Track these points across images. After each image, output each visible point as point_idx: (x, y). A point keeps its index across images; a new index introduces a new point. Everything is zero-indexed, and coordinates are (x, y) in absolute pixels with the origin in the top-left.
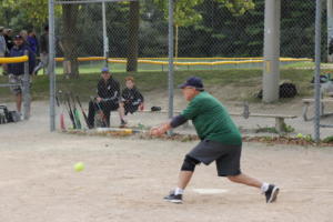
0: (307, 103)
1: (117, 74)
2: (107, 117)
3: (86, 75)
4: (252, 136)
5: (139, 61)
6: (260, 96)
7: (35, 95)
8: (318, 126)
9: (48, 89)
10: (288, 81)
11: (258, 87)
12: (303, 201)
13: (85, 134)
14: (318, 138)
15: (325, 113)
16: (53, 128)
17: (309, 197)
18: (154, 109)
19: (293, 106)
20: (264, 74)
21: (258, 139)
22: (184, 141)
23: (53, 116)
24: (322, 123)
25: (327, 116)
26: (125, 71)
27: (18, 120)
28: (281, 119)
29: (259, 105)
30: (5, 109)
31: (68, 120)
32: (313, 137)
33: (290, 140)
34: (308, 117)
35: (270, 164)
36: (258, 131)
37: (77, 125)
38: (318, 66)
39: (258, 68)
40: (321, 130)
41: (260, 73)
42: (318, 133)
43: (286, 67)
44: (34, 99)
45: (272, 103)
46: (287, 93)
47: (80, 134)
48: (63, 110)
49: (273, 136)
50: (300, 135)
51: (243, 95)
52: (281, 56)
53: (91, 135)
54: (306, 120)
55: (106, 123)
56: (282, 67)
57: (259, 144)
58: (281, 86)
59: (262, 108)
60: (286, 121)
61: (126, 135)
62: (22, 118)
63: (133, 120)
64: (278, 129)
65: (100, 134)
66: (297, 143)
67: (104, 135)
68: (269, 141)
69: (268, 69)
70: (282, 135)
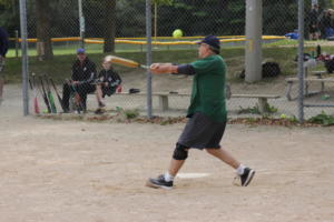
0: (291, 82)
1: (92, 55)
2: (84, 100)
3: (60, 57)
4: (235, 117)
5: (117, 41)
6: (243, 76)
7: (7, 78)
8: (302, 106)
9: (21, 72)
10: (271, 60)
11: (240, 66)
12: (287, 184)
13: (60, 119)
14: (302, 119)
15: (309, 92)
16: (27, 112)
17: (293, 179)
18: (133, 91)
19: (276, 86)
20: (247, 52)
21: (240, 120)
22: (164, 124)
23: (26, 100)
24: (306, 103)
25: (311, 95)
26: (102, 51)
28: (264, 99)
29: (241, 85)
31: (42, 104)
32: (298, 118)
33: (274, 121)
34: (292, 97)
35: (253, 146)
36: (240, 112)
37: (52, 109)
38: (302, 44)
39: (240, 47)
40: (306, 110)
41: (242, 52)
42: (302, 114)
43: (269, 46)
44: (6, 83)
45: (254, 83)
46: (270, 72)
47: (55, 119)
48: (36, 94)
49: (255, 117)
50: (283, 115)
52: (263, 34)
53: (67, 119)
54: (290, 99)
55: (82, 107)
56: (265, 45)
57: (241, 126)
58: (264, 66)
59: (245, 88)
60: (269, 101)
61: (104, 119)
63: (111, 103)
64: (261, 109)
65: (76, 118)
66: (281, 124)
67: (81, 119)
68: (252, 123)
69: (251, 48)
70: (265, 116)
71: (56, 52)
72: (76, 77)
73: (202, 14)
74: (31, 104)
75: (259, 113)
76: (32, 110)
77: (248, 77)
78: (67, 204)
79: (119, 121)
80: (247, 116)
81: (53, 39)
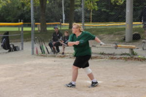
0: (144, 42)
3: (49, 30)
4: (119, 57)
6: (124, 39)
7: (28, 39)
10: (137, 32)
16: (33, 53)
19: (139, 43)
21: (121, 58)
23: (33, 49)
26: (68, 28)
28: (132, 49)
30: (13, 45)
31: (39, 50)
33: (135, 58)
36: (122, 55)
37: (43, 52)
41: (125, 29)
44: (27, 41)
45: (129, 42)
46: (136, 38)
49: (128, 56)
51: (117, 39)
52: (134, 21)
53: (49, 57)
54: (143, 49)
58: (134, 35)
60: (134, 50)
61: (64, 57)
64: (130, 54)
66: (138, 60)
68: (126, 59)
70: (132, 56)
71: (48, 29)
75: (130, 55)
77: (127, 40)
79: (70, 58)
80: (125, 56)
81: (47, 23)
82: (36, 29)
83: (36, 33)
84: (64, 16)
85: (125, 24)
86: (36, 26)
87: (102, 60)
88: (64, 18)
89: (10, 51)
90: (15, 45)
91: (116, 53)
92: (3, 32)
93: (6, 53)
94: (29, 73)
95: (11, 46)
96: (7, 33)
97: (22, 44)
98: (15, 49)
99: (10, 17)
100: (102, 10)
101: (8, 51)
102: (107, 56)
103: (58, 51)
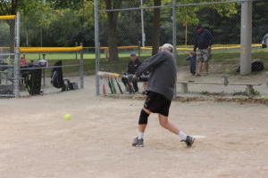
3: (122, 58)
4: (231, 98)
6: (238, 71)
7: (90, 72)
10: (255, 60)
11: (237, 64)
13: (118, 97)
16: (98, 93)
17: (262, 141)
20: (242, 55)
21: (234, 100)
22: (183, 102)
23: (98, 86)
26: (151, 55)
27: (77, 88)
28: (251, 86)
29: (237, 77)
30: (68, 82)
31: (108, 89)
33: (256, 100)
36: (234, 95)
37: (113, 91)
39: (238, 51)
44: (89, 74)
45: (247, 75)
46: (257, 68)
47: (115, 97)
48: (104, 82)
49: (245, 97)
50: (263, 97)
51: (227, 70)
56: (253, 51)
57: (234, 103)
58: (253, 64)
59: (240, 79)
60: (254, 87)
62: (79, 86)
65: (128, 98)
67: (131, 98)
68: (242, 102)
69: (244, 52)
70: (251, 97)
71: (120, 55)
72: (130, 71)
73: (219, 31)
74: (101, 88)
75: (247, 95)
76: (101, 92)
77: (242, 71)
78: (108, 155)
81: (119, 48)
82: (103, 56)
83: (102, 62)
84: (144, 35)
85: (238, 46)
86: (102, 51)
87: (204, 102)
88: (144, 39)
89: (63, 90)
90: (71, 82)
91: (226, 91)
92: (52, 61)
93: (58, 93)
94: (93, 123)
95: (66, 83)
96: (59, 63)
97: (82, 79)
98: (72, 87)
99: (62, 39)
100: (203, 25)
101: (60, 89)
102: (212, 97)
103: (137, 89)
